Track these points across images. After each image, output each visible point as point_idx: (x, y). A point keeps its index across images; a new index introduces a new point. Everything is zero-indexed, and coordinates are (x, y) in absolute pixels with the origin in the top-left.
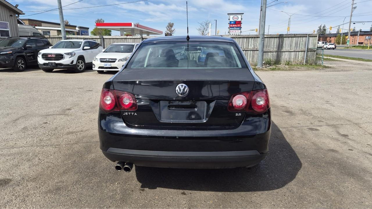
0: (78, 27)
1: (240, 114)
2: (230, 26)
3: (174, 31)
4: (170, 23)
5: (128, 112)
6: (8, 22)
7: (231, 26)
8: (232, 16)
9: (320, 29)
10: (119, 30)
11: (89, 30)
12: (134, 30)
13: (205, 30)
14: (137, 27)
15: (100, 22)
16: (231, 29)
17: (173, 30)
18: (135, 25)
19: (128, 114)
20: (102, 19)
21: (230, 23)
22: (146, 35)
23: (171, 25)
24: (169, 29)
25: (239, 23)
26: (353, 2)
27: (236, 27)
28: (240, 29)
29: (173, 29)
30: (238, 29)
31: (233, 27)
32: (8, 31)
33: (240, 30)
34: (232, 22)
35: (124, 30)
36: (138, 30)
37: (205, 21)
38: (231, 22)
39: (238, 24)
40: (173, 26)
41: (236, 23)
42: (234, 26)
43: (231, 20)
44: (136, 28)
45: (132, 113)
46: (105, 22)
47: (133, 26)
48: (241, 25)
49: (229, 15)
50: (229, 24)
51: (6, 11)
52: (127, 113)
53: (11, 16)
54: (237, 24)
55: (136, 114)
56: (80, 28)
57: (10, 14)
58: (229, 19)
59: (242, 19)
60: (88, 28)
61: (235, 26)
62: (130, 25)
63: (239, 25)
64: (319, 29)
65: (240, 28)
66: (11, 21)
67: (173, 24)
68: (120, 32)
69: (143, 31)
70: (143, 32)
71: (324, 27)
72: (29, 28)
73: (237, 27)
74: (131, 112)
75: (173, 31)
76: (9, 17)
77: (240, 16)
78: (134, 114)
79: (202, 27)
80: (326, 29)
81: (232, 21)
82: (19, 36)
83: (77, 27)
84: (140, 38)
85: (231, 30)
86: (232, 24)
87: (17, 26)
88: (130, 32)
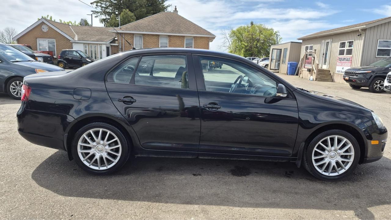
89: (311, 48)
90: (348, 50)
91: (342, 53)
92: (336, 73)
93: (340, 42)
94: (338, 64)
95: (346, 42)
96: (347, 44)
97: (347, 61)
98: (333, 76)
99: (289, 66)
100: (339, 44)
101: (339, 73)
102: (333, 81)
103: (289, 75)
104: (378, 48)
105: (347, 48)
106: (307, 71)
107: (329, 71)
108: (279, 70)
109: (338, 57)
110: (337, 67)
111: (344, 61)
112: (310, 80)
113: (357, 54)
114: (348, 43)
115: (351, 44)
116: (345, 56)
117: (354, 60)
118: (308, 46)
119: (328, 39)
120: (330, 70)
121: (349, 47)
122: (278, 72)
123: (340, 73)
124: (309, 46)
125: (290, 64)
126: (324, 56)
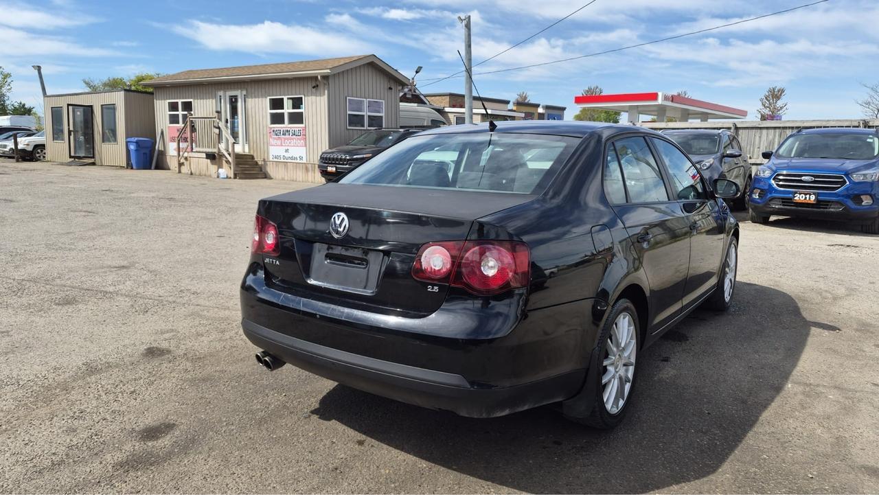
0: (543, 107)
1: (436, 289)
3: (785, 108)
4: (774, 89)
5: (270, 257)
6: (383, 101)
10: (627, 109)
11: (565, 112)
12: (665, 110)
14: (672, 101)
15: (592, 93)
17: (782, 108)
18: (666, 98)
19: (270, 261)
20: (597, 87)
22: (699, 120)
23: (775, 95)
24: (770, 104)
29: (780, 103)
32: (382, 117)
35: (640, 109)
36: (675, 108)
40: (783, 97)
44: (669, 103)
45: (274, 261)
46: (603, 94)
47: (660, 101)
51: (382, 82)
53: (390, 88)
55: (278, 263)
56: (547, 107)
57: (389, 86)
60: (564, 109)
62: (654, 96)
66: (390, 100)
67: (782, 91)
68: (627, 114)
69: (690, 112)
70: (689, 114)
72: (425, 111)
74: (273, 258)
75: (779, 110)
76: (386, 91)
78: (275, 263)
82: (398, 127)
83: (541, 106)
87: (397, 107)
88: (656, 113)
89: (188, 106)
90: (291, 114)
91: (277, 119)
92: (271, 159)
93: (269, 98)
94: (272, 141)
95: (285, 98)
96: (288, 104)
97: (294, 137)
98: (265, 168)
99: (132, 147)
100: (267, 102)
101: (279, 160)
102: (266, 176)
103: (138, 168)
104: (349, 112)
105: (288, 109)
106: (207, 158)
107: (252, 157)
108: (93, 157)
109: (271, 128)
110: (271, 148)
111: (287, 136)
112: (218, 177)
113: (315, 122)
114: (291, 101)
115: (297, 103)
116: (286, 125)
117: (309, 133)
118: (177, 103)
119: (235, 89)
120: (252, 153)
121: (293, 108)
122: (94, 164)
123: (282, 160)
124: (180, 101)
125: (137, 142)
126: (229, 124)
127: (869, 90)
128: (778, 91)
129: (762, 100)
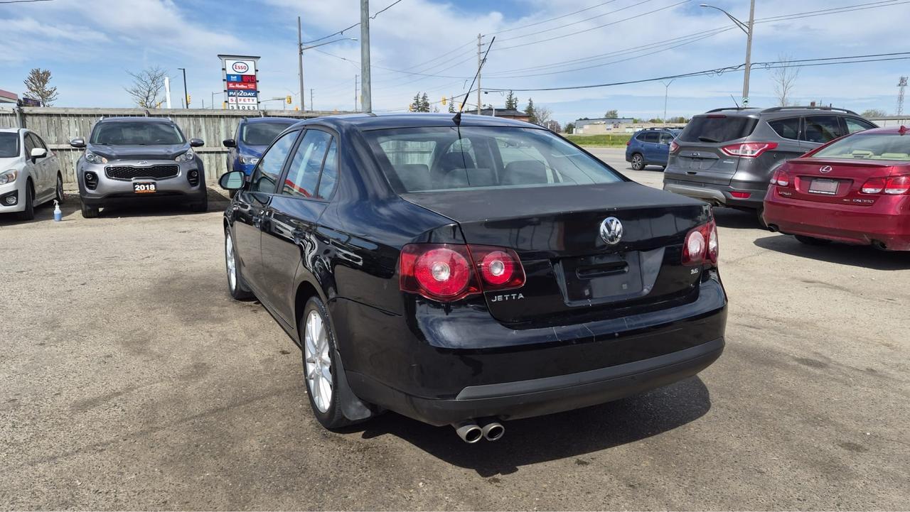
2: (228, 86)
3: (55, 92)
4: (38, 71)
5: (503, 293)
7: (231, 86)
8: (230, 63)
9: (417, 102)
13: (151, 93)
16: (230, 93)
17: (51, 92)
19: (504, 298)
21: (228, 79)
23: (40, 78)
24: (37, 87)
25: (251, 80)
26: (480, 50)
27: (244, 90)
28: (256, 96)
29: (48, 87)
30: (249, 94)
31: (239, 90)
33: (255, 98)
34: (232, 77)
37: (149, 70)
38: (229, 76)
39: (249, 82)
40: (50, 80)
41: (242, 79)
42: (237, 86)
43: (230, 71)
45: (514, 295)
48: (256, 87)
49: (223, 59)
50: (226, 82)
52: (500, 298)
54: (247, 83)
55: (521, 296)
58: (223, 69)
59: (257, 71)
61: (242, 86)
63: (251, 86)
64: (415, 101)
65: (256, 92)
67: (47, 74)
71: (424, 98)
73: (247, 90)
74: (510, 292)
75: (49, 95)
77: (250, 64)
78: (517, 297)
79: (142, 85)
80: (428, 102)
81: (234, 75)
84: (14, 115)
85: (232, 96)
86: (234, 83)
127: (134, 79)
128: (44, 73)
129: (26, 83)
